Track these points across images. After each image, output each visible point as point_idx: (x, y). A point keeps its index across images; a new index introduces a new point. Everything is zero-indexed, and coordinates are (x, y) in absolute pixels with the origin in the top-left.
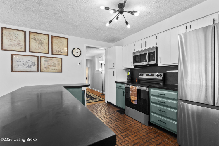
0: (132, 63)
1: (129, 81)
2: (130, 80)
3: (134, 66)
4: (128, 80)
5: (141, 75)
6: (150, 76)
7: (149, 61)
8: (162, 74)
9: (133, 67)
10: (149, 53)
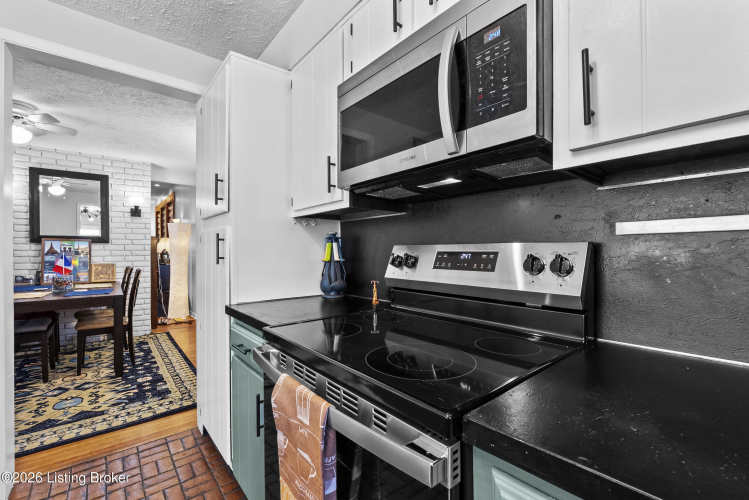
0: (335, 170)
1: (332, 295)
2: (338, 291)
3: (347, 194)
4: (323, 289)
5: (399, 263)
6: (470, 269)
7: (460, 124)
8: (577, 255)
9: (341, 200)
10: (459, 49)
